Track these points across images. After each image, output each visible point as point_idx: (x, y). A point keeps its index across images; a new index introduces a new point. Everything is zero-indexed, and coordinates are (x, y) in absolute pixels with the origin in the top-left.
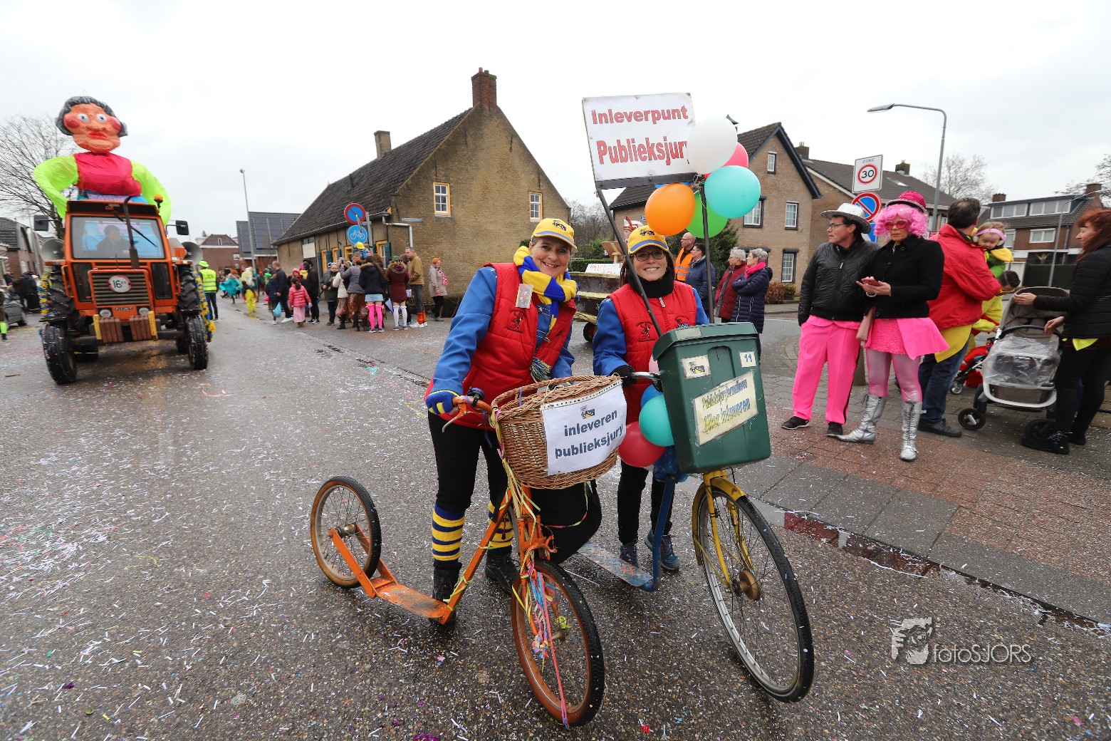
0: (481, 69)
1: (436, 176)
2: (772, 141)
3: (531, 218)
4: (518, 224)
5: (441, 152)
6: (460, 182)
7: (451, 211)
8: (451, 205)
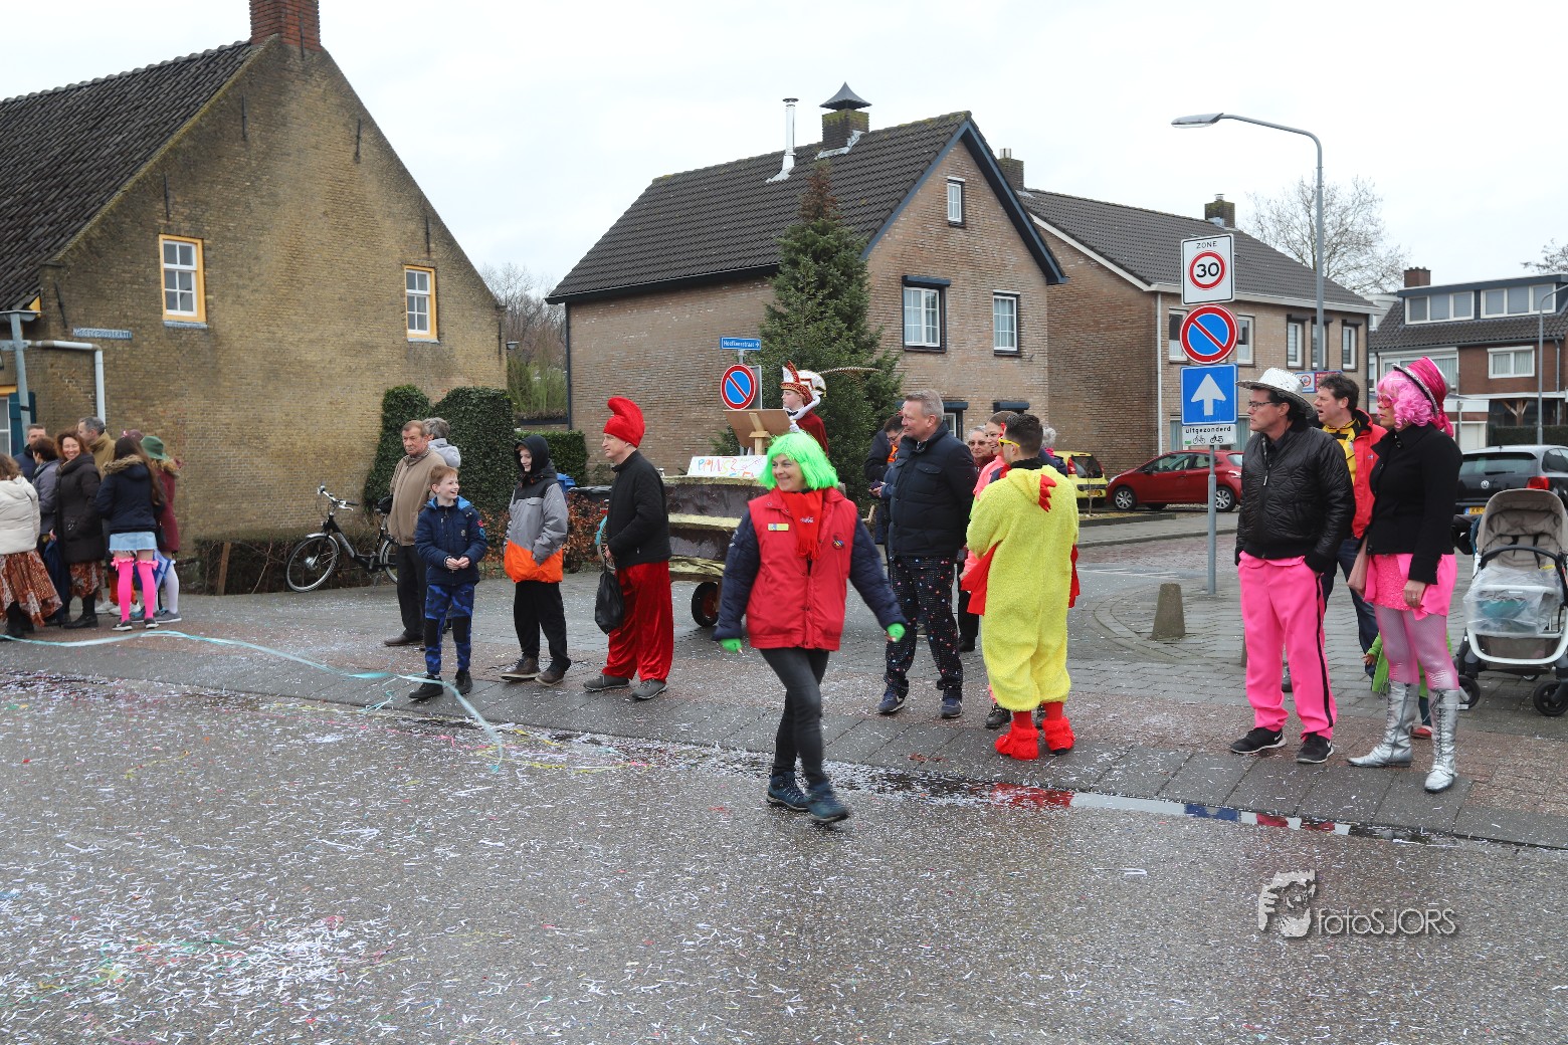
1: (168, 218)
2: (955, 154)
3: (410, 331)
4: (377, 347)
5: (180, 157)
6: (229, 235)
7: (207, 311)
8: (206, 295)
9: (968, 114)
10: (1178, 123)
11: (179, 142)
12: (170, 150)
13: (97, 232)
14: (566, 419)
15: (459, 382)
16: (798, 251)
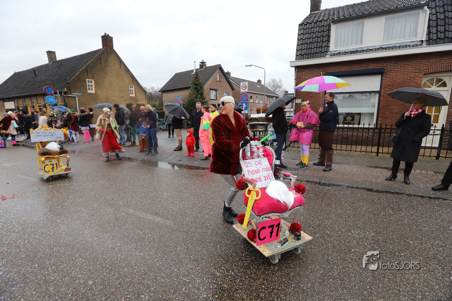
0: (105, 34)
1: (88, 76)
2: (218, 70)
3: (130, 95)
4: (125, 97)
5: (89, 66)
6: (98, 79)
7: (95, 91)
8: (95, 88)
9: (220, 65)
10: (246, 66)
11: (89, 64)
12: (88, 65)
13: (75, 78)
14: (162, 109)
15: (139, 103)
16: (193, 84)
